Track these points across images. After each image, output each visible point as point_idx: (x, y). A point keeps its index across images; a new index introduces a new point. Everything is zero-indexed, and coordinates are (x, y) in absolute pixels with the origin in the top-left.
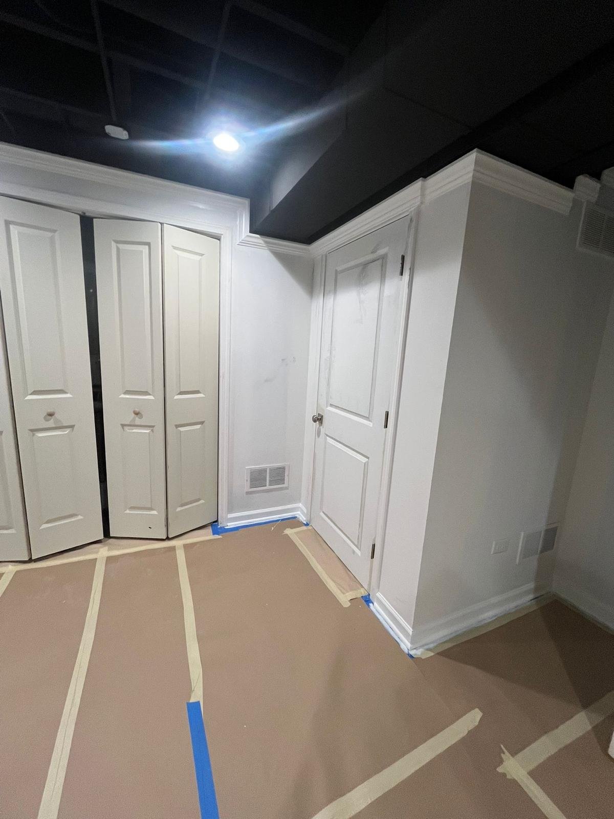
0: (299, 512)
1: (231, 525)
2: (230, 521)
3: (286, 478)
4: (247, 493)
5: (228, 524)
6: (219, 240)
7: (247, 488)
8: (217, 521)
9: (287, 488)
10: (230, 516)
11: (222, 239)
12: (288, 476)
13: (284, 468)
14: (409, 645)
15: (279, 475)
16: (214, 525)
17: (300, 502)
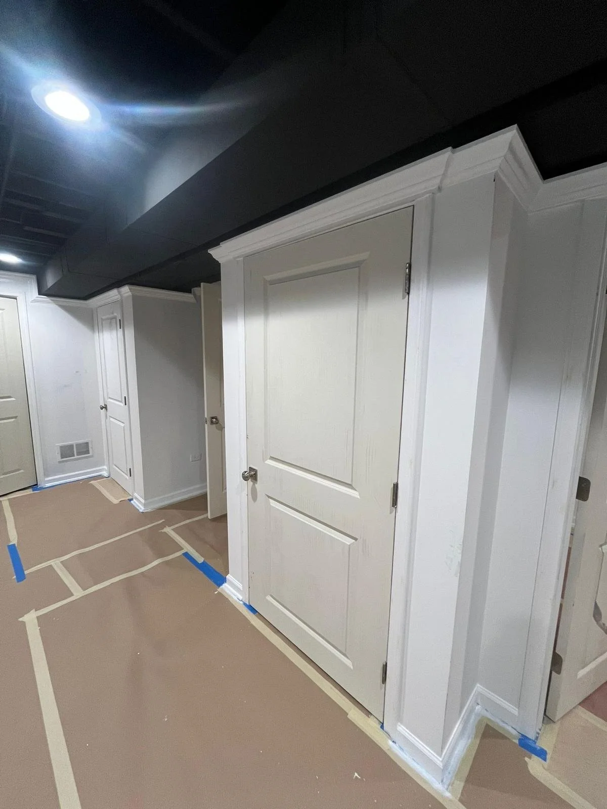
0: (104, 472)
1: (48, 485)
2: (47, 482)
3: (90, 450)
4: (60, 462)
5: (46, 485)
6: (16, 299)
7: (59, 458)
8: (37, 485)
9: (92, 456)
10: (46, 479)
11: (18, 298)
12: (92, 448)
13: (87, 443)
14: (143, 508)
15: (84, 449)
16: (35, 486)
17: (104, 465)
